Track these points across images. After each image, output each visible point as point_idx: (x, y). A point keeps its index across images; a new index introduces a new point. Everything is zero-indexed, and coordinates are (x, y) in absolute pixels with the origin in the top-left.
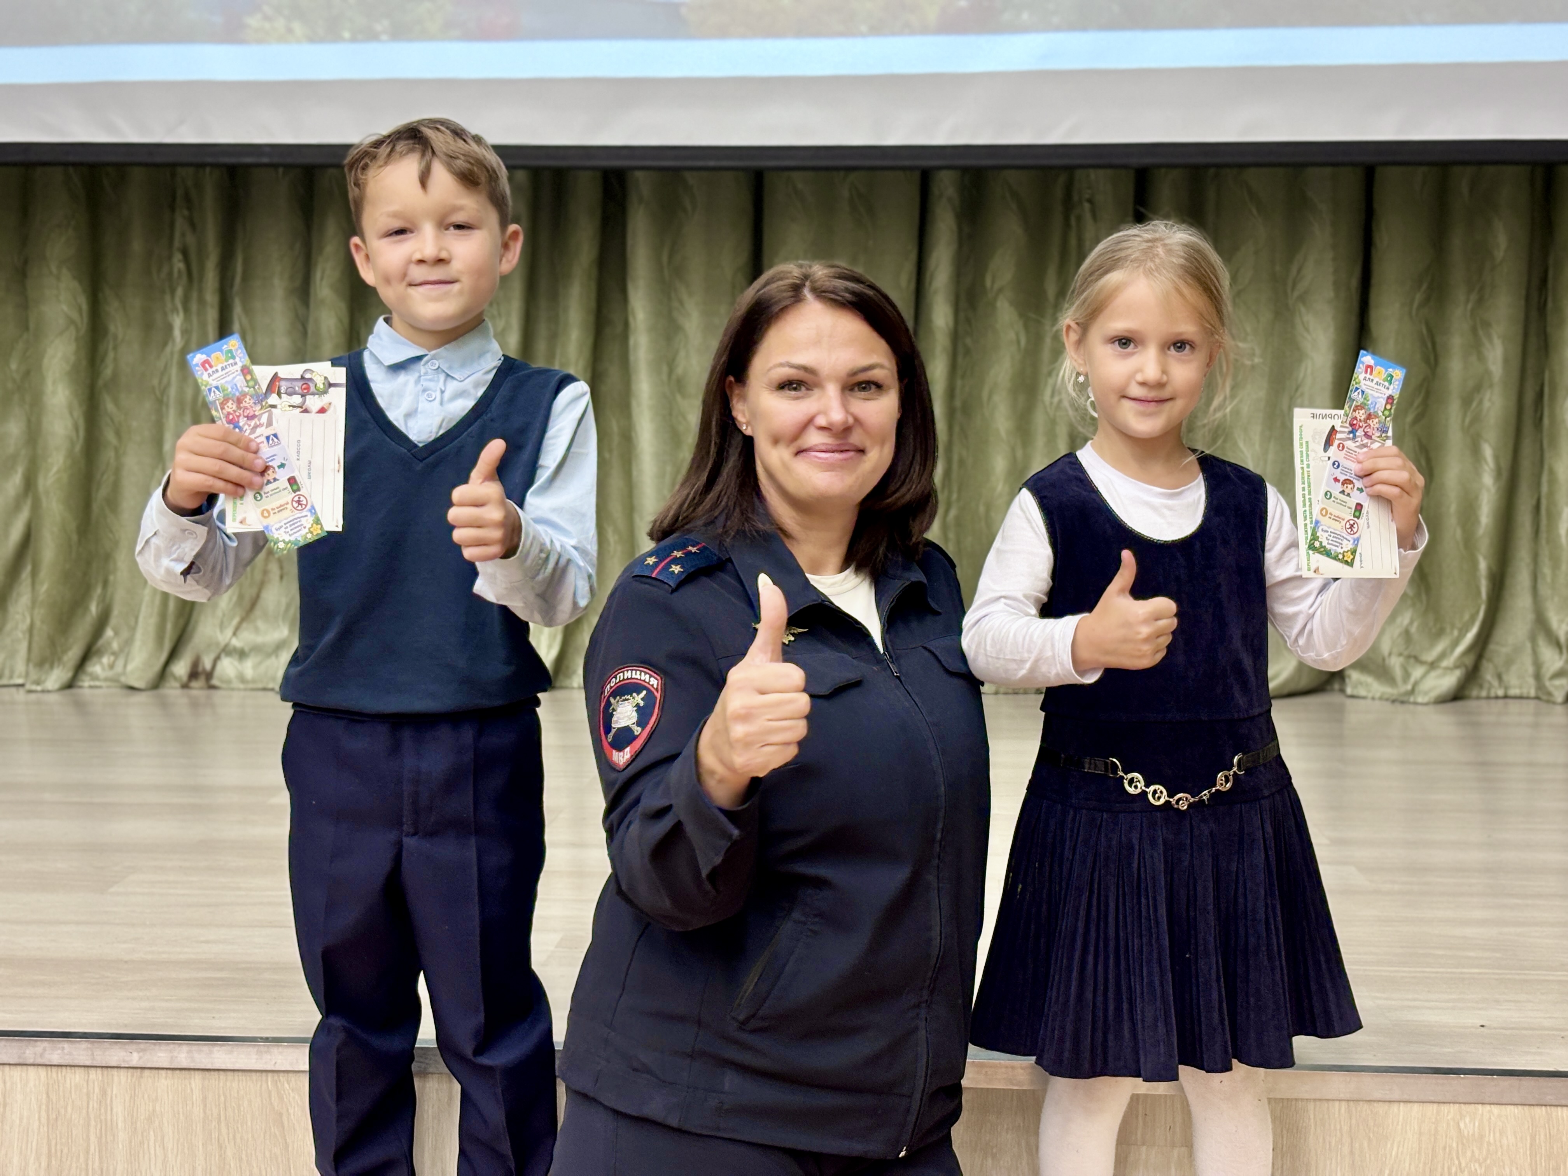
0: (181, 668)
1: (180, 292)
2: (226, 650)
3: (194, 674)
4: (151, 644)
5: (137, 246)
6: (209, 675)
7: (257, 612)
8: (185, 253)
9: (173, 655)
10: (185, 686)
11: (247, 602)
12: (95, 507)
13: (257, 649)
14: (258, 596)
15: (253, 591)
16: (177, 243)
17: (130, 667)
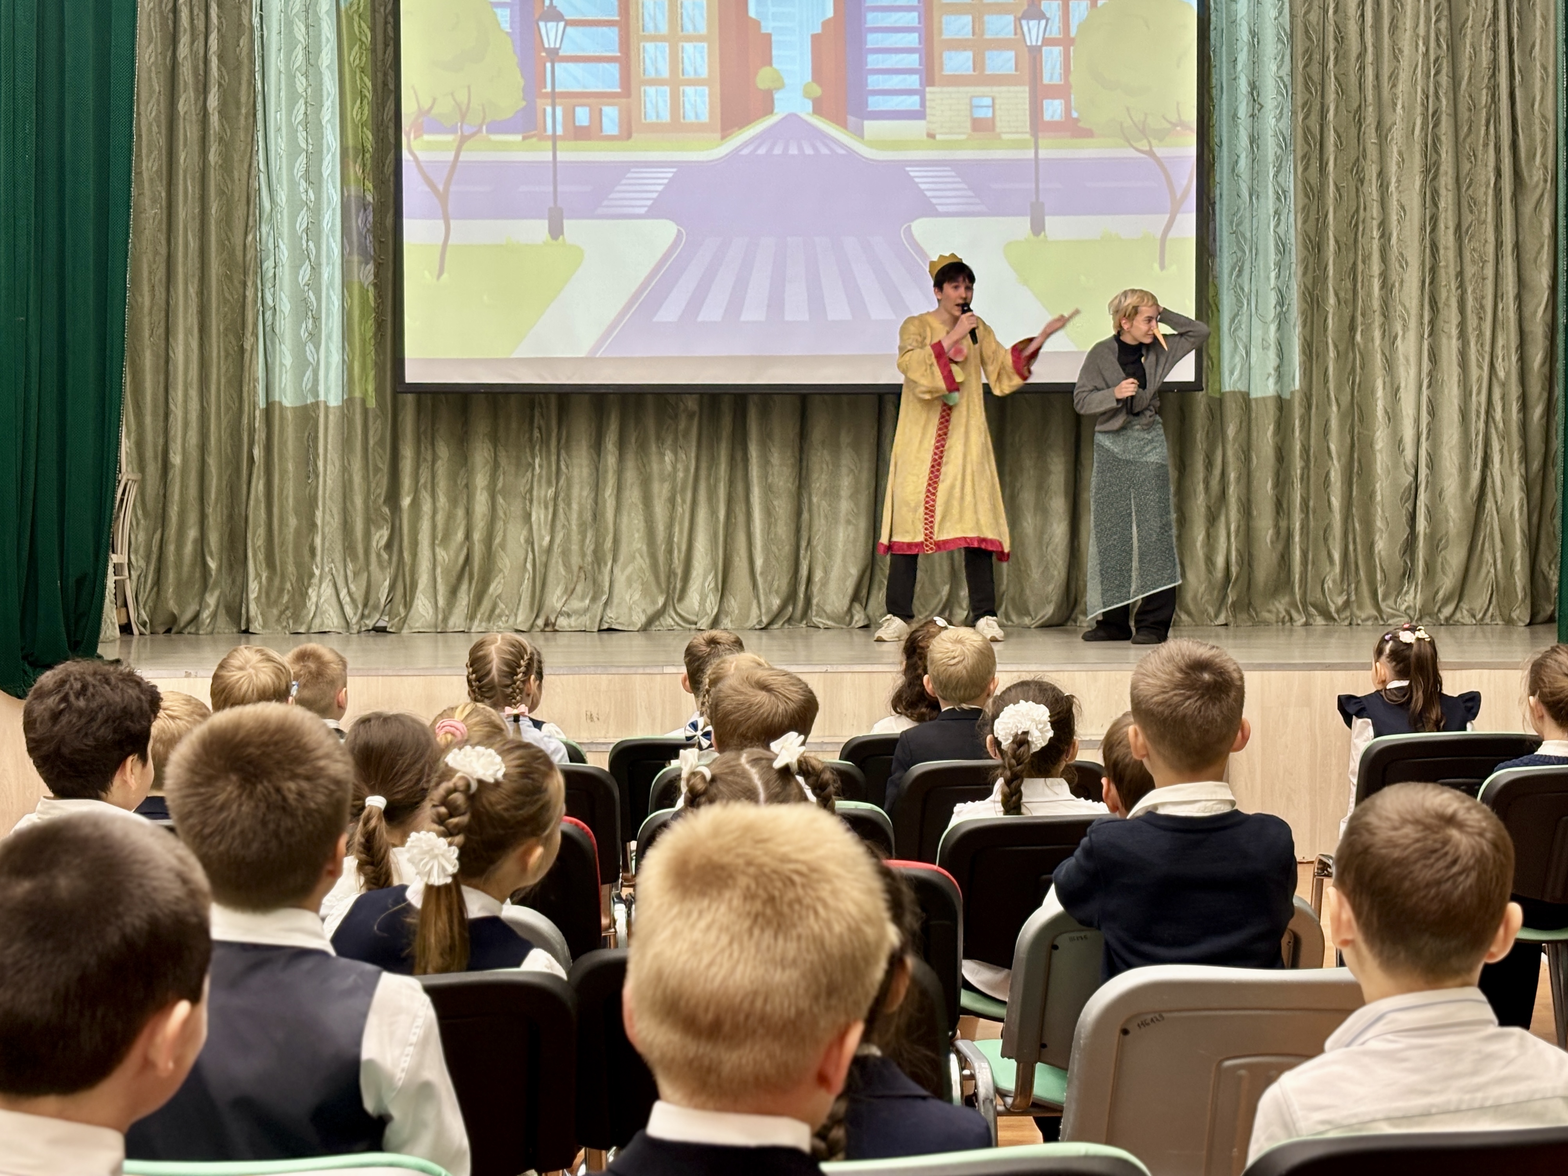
0: (540, 622)
1: (537, 447)
2: (561, 613)
3: (546, 624)
4: (528, 610)
5: (514, 425)
6: (554, 625)
7: (574, 596)
8: (540, 429)
9: (537, 616)
10: (543, 631)
11: (569, 592)
12: (494, 548)
13: (576, 612)
14: (574, 589)
15: (572, 586)
16: (536, 425)
17: (519, 620)
